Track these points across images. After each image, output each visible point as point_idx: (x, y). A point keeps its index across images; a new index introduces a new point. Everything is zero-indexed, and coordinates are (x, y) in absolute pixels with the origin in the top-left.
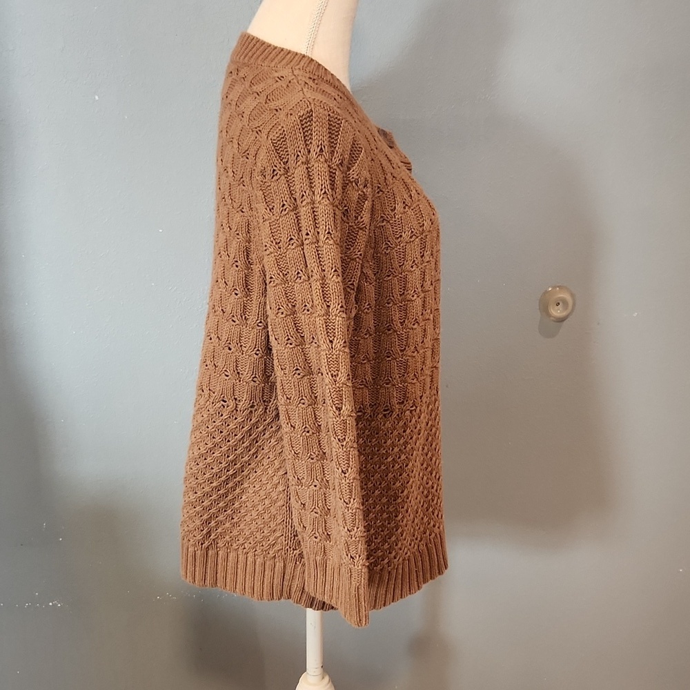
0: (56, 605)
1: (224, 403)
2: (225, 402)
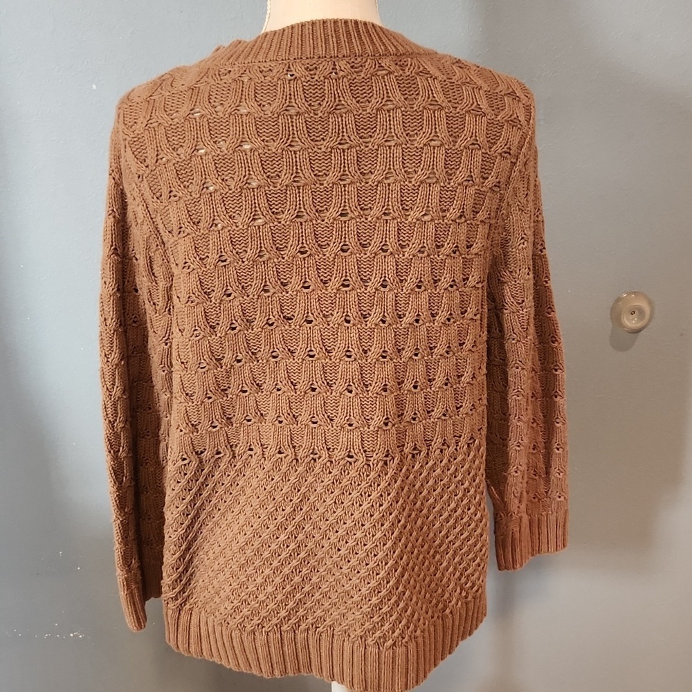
0: (77, 636)
1: (350, 460)
2: (352, 457)
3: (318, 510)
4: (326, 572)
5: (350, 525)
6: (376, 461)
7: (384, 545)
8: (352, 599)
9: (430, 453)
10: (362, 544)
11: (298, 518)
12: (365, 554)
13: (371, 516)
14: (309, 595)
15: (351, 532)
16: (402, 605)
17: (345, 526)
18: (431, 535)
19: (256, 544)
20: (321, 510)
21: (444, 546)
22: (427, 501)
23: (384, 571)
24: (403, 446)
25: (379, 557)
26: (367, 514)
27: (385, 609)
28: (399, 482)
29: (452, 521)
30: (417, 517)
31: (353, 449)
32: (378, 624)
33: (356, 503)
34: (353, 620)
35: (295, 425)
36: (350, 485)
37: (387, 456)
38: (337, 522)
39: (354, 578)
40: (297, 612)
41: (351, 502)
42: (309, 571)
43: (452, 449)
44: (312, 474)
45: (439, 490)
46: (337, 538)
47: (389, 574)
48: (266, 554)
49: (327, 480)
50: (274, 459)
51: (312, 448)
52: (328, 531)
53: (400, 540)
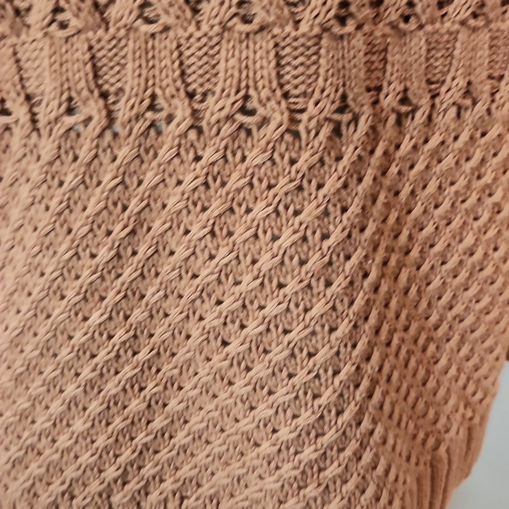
1: (246, 120)
2: (252, 112)
3: (172, 253)
4: (197, 391)
5: (250, 287)
6: (314, 122)
7: (332, 330)
8: (257, 450)
9: (435, 116)
10: (280, 329)
11: (128, 274)
12: (287, 353)
13: (302, 263)
14: (163, 435)
15: (252, 302)
16: (367, 457)
17: (237, 289)
18: (424, 304)
19: (42, 331)
20: (181, 253)
21: (444, 327)
22: (421, 229)
23: (330, 390)
24: (379, 89)
25: (320, 358)
26: (292, 258)
27: (332, 470)
28: (368, 180)
29: (463, 275)
30: (400, 266)
31: (256, 89)
32: (315, 500)
33: (265, 232)
34: (261, 490)
35: (101, 32)
36: (247, 189)
37: (341, 110)
38: (219, 281)
39: (261, 407)
40: (140, 468)
41: (252, 231)
42: (161, 388)
43: (480, 108)
44: (154, 164)
45: (446, 205)
46: (219, 316)
47: (341, 395)
48: (64, 354)
49: (189, 177)
50: (59, 130)
51: (149, 92)
52: (198, 302)
53: (366, 318)
